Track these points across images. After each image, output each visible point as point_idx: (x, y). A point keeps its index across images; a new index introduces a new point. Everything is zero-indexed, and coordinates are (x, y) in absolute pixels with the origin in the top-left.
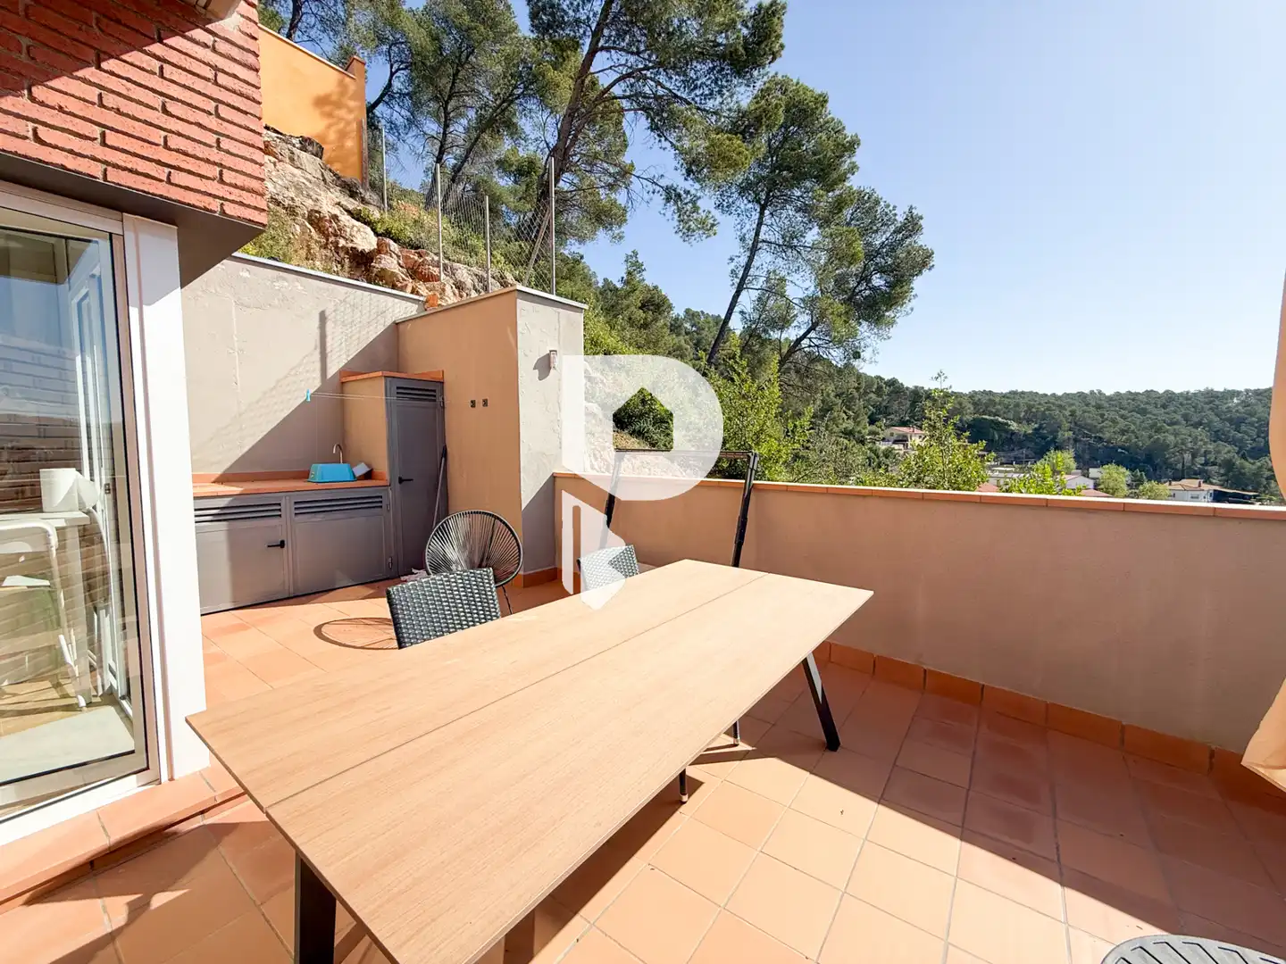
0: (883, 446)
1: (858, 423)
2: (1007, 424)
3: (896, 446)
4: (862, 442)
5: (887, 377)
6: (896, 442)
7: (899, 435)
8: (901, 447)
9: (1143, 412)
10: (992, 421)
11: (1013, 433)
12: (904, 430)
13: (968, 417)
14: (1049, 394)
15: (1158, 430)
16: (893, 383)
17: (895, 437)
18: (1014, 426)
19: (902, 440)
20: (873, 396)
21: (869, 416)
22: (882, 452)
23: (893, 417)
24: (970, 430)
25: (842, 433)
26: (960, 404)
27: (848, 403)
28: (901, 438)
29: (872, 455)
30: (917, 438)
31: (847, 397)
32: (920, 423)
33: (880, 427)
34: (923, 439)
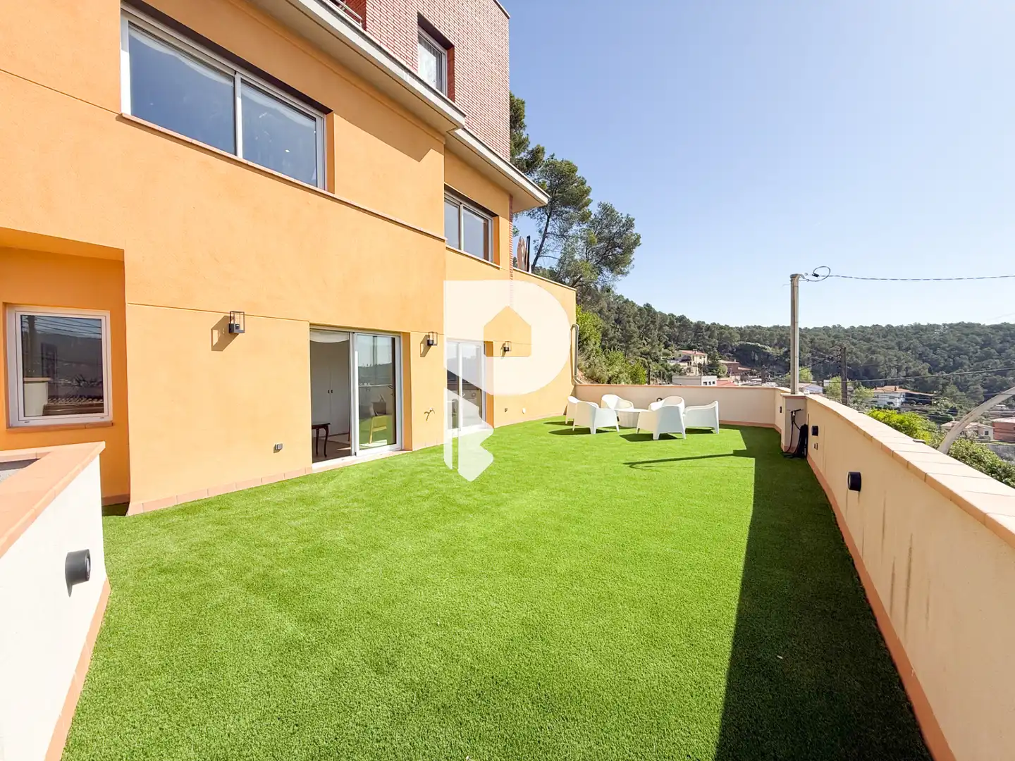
0: (672, 364)
1: (653, 347)
2: (764, 348)
3: (682, 364)
4: (657, 360)
5: (678, 314)
6: (683, 361)
7: (685, 356)
8: (686, 364)
9: (869, 340)
10: (754, 346)
11: (768, 355)
12: (689, 352)
13: (736, 343)
15: (873, 352)
16: (682, 318)
17: (680, 359)
18: (769, 350)
19: (687, 360)
20: (666, 328)
21: (664, 343)
22: (671, 367)
23: (682, 343)
24: (738, 353)
25: (641, 353)
26: (730, 334)
27: (645, 332)
28: (686, 358)
29: (663, 369)
30: (698, 358)
31: (645, 328)
32: (701, 348)
33: (672, 350)
34: (703, 358)
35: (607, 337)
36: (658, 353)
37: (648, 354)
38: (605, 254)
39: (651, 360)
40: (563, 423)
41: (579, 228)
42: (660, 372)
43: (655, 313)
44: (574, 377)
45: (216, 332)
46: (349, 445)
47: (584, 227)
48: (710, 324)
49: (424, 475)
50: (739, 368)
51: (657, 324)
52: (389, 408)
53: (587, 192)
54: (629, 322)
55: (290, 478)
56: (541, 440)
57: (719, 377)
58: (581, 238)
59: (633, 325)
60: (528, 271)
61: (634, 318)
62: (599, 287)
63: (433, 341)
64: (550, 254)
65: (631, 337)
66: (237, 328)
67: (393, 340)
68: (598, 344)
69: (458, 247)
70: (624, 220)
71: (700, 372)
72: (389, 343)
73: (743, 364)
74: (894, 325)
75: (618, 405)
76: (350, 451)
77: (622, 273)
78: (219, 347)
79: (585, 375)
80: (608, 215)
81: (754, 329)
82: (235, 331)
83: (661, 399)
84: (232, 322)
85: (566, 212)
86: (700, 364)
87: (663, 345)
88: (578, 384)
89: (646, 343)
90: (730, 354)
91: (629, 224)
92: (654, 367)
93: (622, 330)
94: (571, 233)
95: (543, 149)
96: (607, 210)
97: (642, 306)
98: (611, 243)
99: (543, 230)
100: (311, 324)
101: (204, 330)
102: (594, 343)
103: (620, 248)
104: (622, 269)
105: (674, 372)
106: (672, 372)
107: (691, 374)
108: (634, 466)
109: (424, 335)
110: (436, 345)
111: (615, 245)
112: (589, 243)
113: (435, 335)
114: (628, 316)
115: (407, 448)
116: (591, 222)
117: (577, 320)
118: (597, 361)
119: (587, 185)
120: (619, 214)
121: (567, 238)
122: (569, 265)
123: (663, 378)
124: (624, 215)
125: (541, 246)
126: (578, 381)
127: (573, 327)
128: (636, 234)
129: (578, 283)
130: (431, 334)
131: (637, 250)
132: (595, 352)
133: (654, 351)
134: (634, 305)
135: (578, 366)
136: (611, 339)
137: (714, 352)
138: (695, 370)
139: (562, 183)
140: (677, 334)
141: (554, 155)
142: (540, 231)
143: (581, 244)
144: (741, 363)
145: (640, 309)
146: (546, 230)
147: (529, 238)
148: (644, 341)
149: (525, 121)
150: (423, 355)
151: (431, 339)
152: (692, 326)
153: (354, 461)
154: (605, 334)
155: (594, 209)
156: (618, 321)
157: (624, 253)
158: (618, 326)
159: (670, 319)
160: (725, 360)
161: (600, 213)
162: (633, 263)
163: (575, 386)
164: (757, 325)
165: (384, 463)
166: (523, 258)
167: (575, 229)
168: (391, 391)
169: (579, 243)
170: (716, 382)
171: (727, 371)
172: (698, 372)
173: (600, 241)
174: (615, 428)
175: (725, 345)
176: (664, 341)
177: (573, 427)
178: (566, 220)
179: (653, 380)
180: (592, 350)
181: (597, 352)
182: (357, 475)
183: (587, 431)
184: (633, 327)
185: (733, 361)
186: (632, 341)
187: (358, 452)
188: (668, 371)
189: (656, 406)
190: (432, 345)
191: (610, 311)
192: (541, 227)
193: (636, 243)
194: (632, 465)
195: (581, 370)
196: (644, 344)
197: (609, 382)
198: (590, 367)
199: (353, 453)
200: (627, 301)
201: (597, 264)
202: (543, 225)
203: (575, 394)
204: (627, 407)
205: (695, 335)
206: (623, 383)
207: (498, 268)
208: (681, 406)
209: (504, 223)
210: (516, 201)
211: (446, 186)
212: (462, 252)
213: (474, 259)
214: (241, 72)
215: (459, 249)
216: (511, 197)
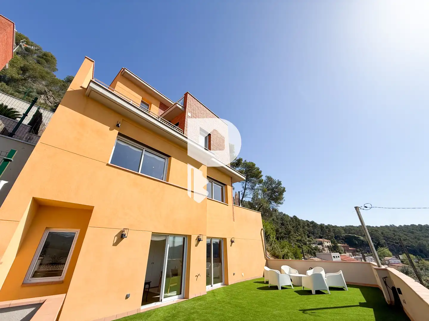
0: (314, 246)
1: (302, 237)
2: (359, 237)
3: (319, 246)
4: (305, 244)
5: (310, 220)
6: (319, 244)
7: (319, 242)
8: (321, 246)
9: (412, 233)
10: (353, 236)
11: (363, 241)
12: (321, 240)
13: (344, 235)
14: (375, 226)
15: (419, 239)
16: (312, 222)
17: (318, 243)
18: (362, 238)
19: (321, 244)
20: (306, 227)
21: (307, 235)
22: (313, 248)
23: (316, 235)
24: (346, 240)
25: (297, 240)
26: (339, 230)
27: (297, 230)
28: (320, 243)
29: (310, 249)
30: (326, 243)
31: (296, 227)
32: (326, 237)
33: (312, 239)
34: (329, 243)
35: (279, 232)
36: (305, 240)
37: (300, 241)
38: (271, 195)
39: (303, 244)
40: (263, 283)
41: (259, 186)
42: (308, 251)
43: (299, 220)
44: (266, 255)
45: (116, 237)
46: (159, 295)
47: (261, 185)
48: (327, 225)
49: (195, 316)
50: (350, 248)
51: (301, 225)
52: (179, 272)
53: (260, 172)
54: (288, 225)
55: (129, 315)
56: (254, 293)
57: (340, 253)
58: (260, 189)
59: (290, 226)
60: (240, 205)
61: (289, 223)
62: (271, 210)
63: (201, 239)
64: (248, 196)
65: (290, 232)
66: (125, 235)
67: (184, 238)
68: (275, 238)
70: (277, 182)
71: (329, 251)
72: (183, 238)
73: (351, 246)
74: (423, 224)
75: (290, 272)
76: (159, 298)
77: (280, 203)
78: (115, 244)
79: (271, 254)
80: (270, 180)
81: (350, 227)
82: (124, 237)
83: (312, 269)
84: (123, 233)
85: (253, 180)
86: (328, 246)
87: (307, 236)
88: (268, 259)
89: (298, 235)
90: (342, 241)
91: (279, 183)
92: (305, 248)
93: (285, 228)
94: (256, 187)
95: (242, 159)
96: (269, 179)
97: (292, 217)
98: (273, 191)
99: (244, 187)
100: (152, 233)
101: (112, 238)
102: (273, 237)
103: (277, 193)
104: (280, 201)
105: (316, 250)
106: (315, 251)
107: (325, 252)
108: (305, 312)
109: (197, 236)
110: (202, 241)
111: (275, 192)
112: (264, 191)
113: (202, 236)
114: (287, 222)
115: (186, 297)
116: (264, 183)
117: (263, 226)
118: (275, 246)
119: (260, 170)
120: (275, 180)
121: (255, 189)
122: (257, 200)
123: (311, 254)
124: (277, 180)
125: (244, 193)
126: (267, 257)
127: (262, 230)
128: (283, 187)
129: (261, 208)
130: (200, 236)
131: (284, 193)
132: (273, 241)
133: (303, 239)
134: (288, 216)
135: (267, 249)
136: (281, 233)
137: (334, 239)
138: (327, 251)
139: (250, 169)
140: (312, 230)
141: (246, 160)
142: (243, 187)
143: (260, 192)
144: (349, 246)
145: (291, 218)
147: (239, 192)
148: (297, 234)
150: (196, 246)
151: (200, 238)
152: (319, 226)
153: (161, 305)
154: (277, 231)
155: (264, 178)
156: (282, 224)
157: (279, 195)
158: (283, 227)
159: (307, 223)
160: (341, 244)
161: (266, 180)
162: (284, 199)
163: (267, 260)
164: (351, 225)
165: (174, 307)
166: (237, 200)
167: (257, 186)
168: (181, 264)
169: (260, 191)
170: (340, 256)
171: (343, 250)
172: (328, 251)
173: (268, 190)
174: (290, 286)
175: (338, 236)
176: (307, 234)
177: (269, 285)
178: (253, 183)
179: (306, 255)
180: (272, 241)
181: (275, 242)
182: (161, 314)
183: (276, 288)
184: (290, 227)
185: (345, 244)
186: (291, 234)
187: (163, 300)
188: (313, 250)
189: (310, 273)
190: (200, 240)
191: (278, 219)
192: (243, 186)
193: (284, 190)
194: (304, 311)
195: (268, 251)
196: (297, 236)
197: (283, 258)
198: (272, 249)
199: (160, 300)
200: (285, 215)
201: (268, 199)
202: (244, 185)
203: (267, 265)
204: (295, 274)
205: (321, 231)
206: (290, 259)
207: (228, 205)
208: (323, 273)
209: (229, 187)
210: (233, 179)
211: (207, 176)
212: (213, 199)
213: (218, 202)
214: (146, 148)
215: (212, 198)
216: (231, 178)
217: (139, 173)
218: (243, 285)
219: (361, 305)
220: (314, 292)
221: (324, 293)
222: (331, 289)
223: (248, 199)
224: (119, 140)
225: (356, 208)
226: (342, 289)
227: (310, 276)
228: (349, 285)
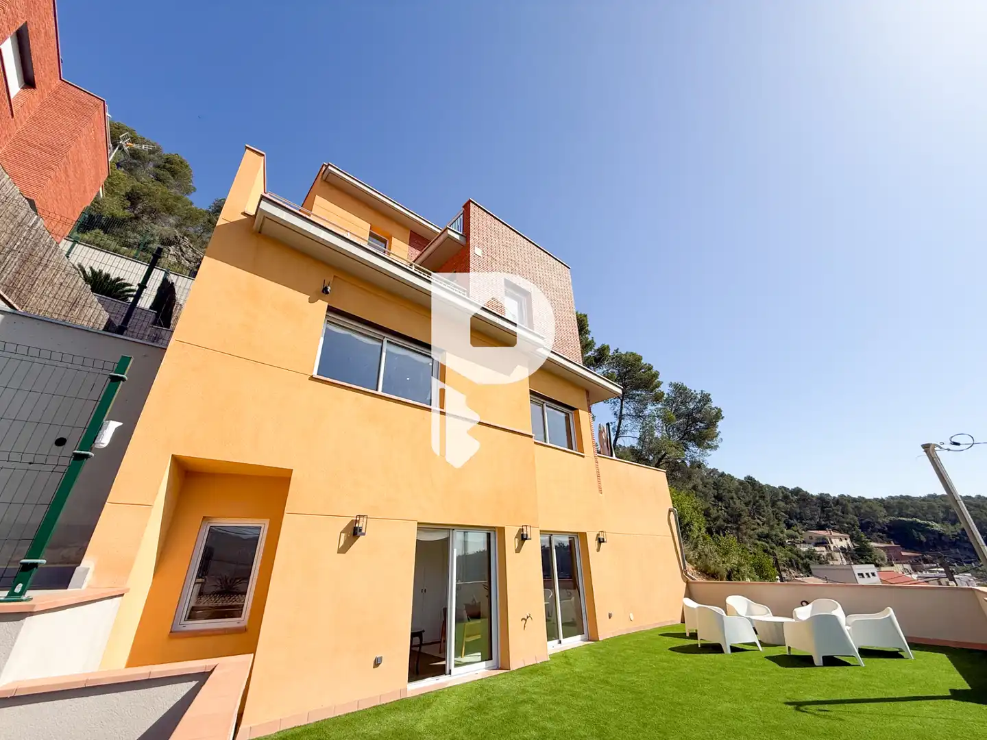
0: (804, 548)
1: (772, 527)
2: (929, 525)
3: (817, 549)
4: (782, 544)
5: (791, 486)
6: (817, 545)
7: (818, 539)
8: (824, 549)
10: (912, 523)
11: (940, 535)
12: (822, 533)
13: (885, 520)
14: (973, 496)
16: (797, 491)
17: (814, 540)
18: (937, 527)
19: (823, 542)
20: (781, 504)
21: (785, 522)
22: (804, 553)
23: (808, 522)
24: (892, 533)
25: (759, 536)
26: (871, 508)
27: (757, 511)
28: (821, 541)
29: (795, 556)
30: (838, 540)
31: (754, 504)
32: (837, 527)
33: (798, 531)
34: (844, 541)
35: (710, 517)
36: (781, 535)
37: (767, 536)
38: (687, 429)
39: (774, 545)
40: (683, 636)
41: (654, 408)
42: (790, 561)
43: (761, 486)
44: (684, 571)
45: (343, 535)
46: (444, 659)
47: (659, 406)
48: (837, 496)
49: (528, 708)
50: (903, 554)
51: (768, 498)
52: (484, 610)
53: (656, 375)
54: (732, 498)
55: (384, 703)
56: (662, 661)
57: (877, 565)
58: (658, 416)
59: (738, 502)
60: (612, 456)
61: (737, 494)
62: (688, 464)
63: (527, 535)
64: (629, 434)
65: (740, 515)
66: (361, 530)
67: (489, 535)
68: (704, 530)
69: (543, 439)
70: (699, 396)
71: (847, 559)
72: (485, 535)
73: (906, 548)
75: (749, 612)
76: (444, 667)
77: (709, 447)
78: (343, 550)
79: (696, 569)
80: (681, 393)
81: (902, 500)
82: (359, 533)
83: (808, 604)
84: (357, 525)
85: (638, 395)
86: (842, 549)
87: (784, 525)
88: (691, 580)
89: (761, 523)
90: (881, 534)
91: (706, 399)
92: (780, 553)
93: (726, 508)
94: (646, 412)
95: (608, 347)
96: (679, 390)
97: (743, 479)
98: (691, 418)
99: (618, 413)
100: (418, 523)
101: (336, 536)
102: (699, 527)
103: (701, 422)
104: (709, 442)
105: (811, 559)
106: (808, 560)
107: (836, 563)
108: (802, 708)
109: (518, 528)
110: (530, 539)
111: (695, 421)
112: (667, 421)
113: (528, 528)
114: (730, 492)
115: (503, 665)
116: (665, 401)
117: (673, 502)
118: (707, 550)
119: (655, 369)
120: (693, 392)
121: (644, 418)
122: (651, 442)
123: (798, 568)
124: (698, 392)
125: (619, 427)
126: (689, 576)
127: (670, 511)
128: (716, 408)
129: (664, 461)
130: (524, 528)
131: (720, 423)
132: (701, 538)
133: (774, 533)
134: (732, 478)
135: (686, 558)
136: (716, 519)
137: (858, 532)
138: (840, 560)
139: (630, 371)
140: (798, 511)
141: (618, 349)
142: (616, 414)
143: (658, 422)
144: (902, 546)
145: (741, 483)
146: (621, 412)
147: (608, 424)
148: (758, 521)
149: (589, 328)
150: (518, 550)
151: (525, 533)
152: (814, 499)
153: (448, 682)
154: (707, 514)
155: (665, 389)
156: (719, 498)
157: (707, 427)
158: (720, 504)
159: (783, 493)
160: (877, 542)
161: (672, 392)
162: (719, 437)
163: (688, 583)
164: (904, 495)
165: (480, 686)
166: (605, 444)
167: (650, 409)
168: (486, 593)
169: (657, 422)
170: (876, 574)
171: (886, 558)
172: (844, 559)
173: (678, 417)
174: (754, 644)
175: (869, 523)
176: (783, 519)
177: (699, 642)
178: (640, 401)
179: (785, 571)
180: (698, 537)
181: (704, 539)
182: (452, 702)
183: (717, 648)
184: (739, 504)
185: (890, 543)
186: (743, 521)
187: (454, 670)
188: (802, 559)
189: (803, 613)
190: (526, 539)
191: (705, 486)
192: (615, 410)
193: (718, 415)
194: (798, 705)
195: (690, 562)
196: (758, 524)
197: (729, 578)
198: (700, 557)
199: (448, 671)
200: (723, 475)
201: (680, 439)
202: (617, 408)
203: (689, 594)
204: (764, 615)
205: (823, 511)
206: (748, 580)
207: (583, 456)
208: (839, 613)
209: (583, 415)
210: (592, 394)
211: (530, 390)
212: (548, 444)
213: (560, 449)
214: (388, 337)
215: (546, 442)
216: (587, 392)
217: (380, 392)
218: (635, 642)
219: (956, 695)
220: (818, 660)
221: (847, 664)
222: (865, 653)
223: (629, 440)
224: (331, 322)
225: (926, 447)
226: (895, 655)
227: (805, 621)
228: (915, 645)
